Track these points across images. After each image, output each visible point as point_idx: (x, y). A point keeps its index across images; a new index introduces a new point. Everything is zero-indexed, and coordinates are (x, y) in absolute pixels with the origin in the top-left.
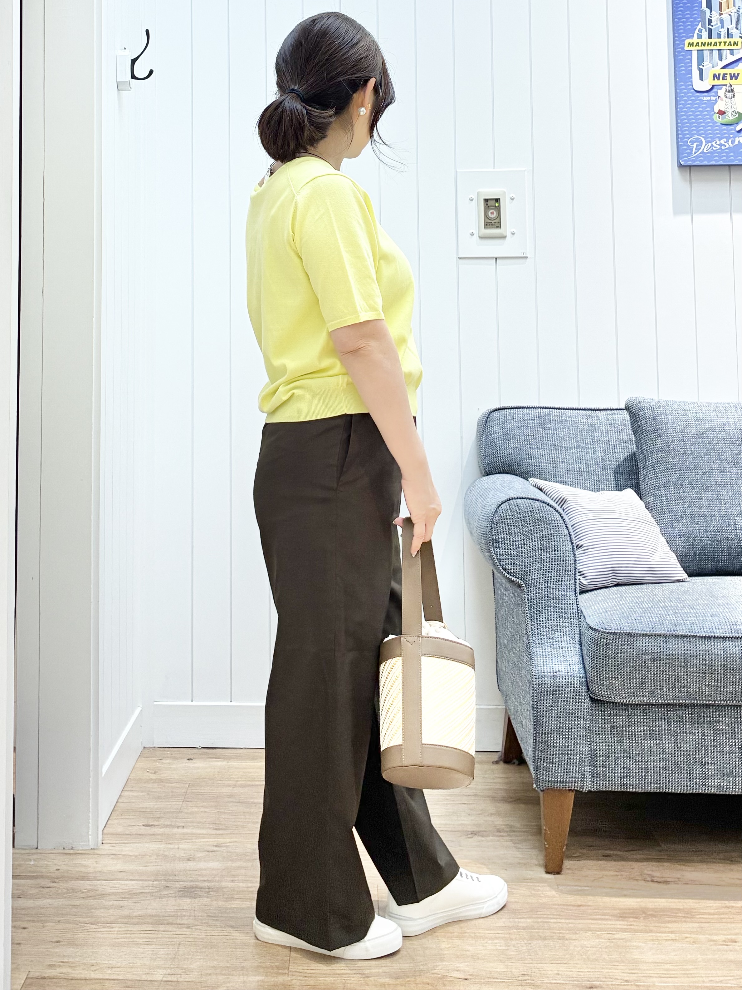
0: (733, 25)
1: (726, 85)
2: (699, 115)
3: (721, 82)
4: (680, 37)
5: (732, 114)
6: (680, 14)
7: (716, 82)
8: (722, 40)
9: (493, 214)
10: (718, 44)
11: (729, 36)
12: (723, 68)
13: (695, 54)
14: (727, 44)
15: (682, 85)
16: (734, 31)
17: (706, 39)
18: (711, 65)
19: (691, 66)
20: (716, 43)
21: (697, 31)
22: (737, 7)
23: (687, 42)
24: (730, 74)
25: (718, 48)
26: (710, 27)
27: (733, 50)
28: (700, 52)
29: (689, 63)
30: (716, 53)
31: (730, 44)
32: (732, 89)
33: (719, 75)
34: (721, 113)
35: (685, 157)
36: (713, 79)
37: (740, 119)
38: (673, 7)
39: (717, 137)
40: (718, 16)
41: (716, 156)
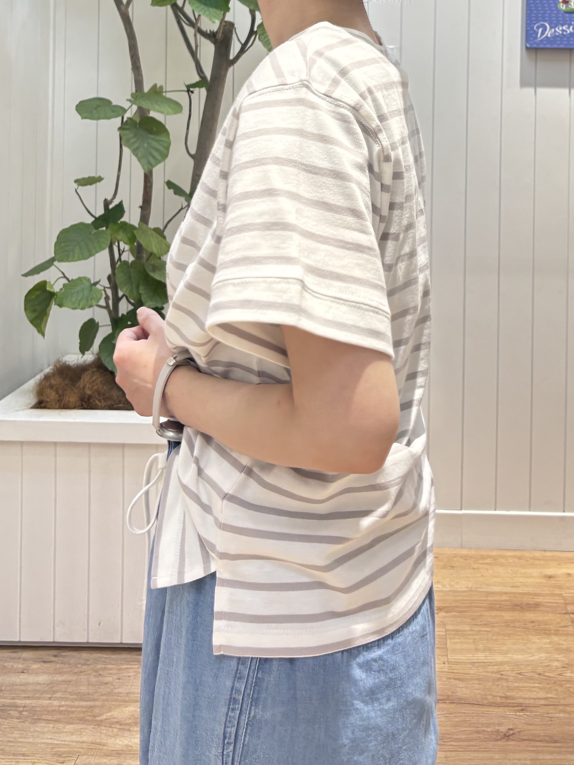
2: (545, 3)
35: (532, 40)
39: (560, 24)
41: (558, 41)
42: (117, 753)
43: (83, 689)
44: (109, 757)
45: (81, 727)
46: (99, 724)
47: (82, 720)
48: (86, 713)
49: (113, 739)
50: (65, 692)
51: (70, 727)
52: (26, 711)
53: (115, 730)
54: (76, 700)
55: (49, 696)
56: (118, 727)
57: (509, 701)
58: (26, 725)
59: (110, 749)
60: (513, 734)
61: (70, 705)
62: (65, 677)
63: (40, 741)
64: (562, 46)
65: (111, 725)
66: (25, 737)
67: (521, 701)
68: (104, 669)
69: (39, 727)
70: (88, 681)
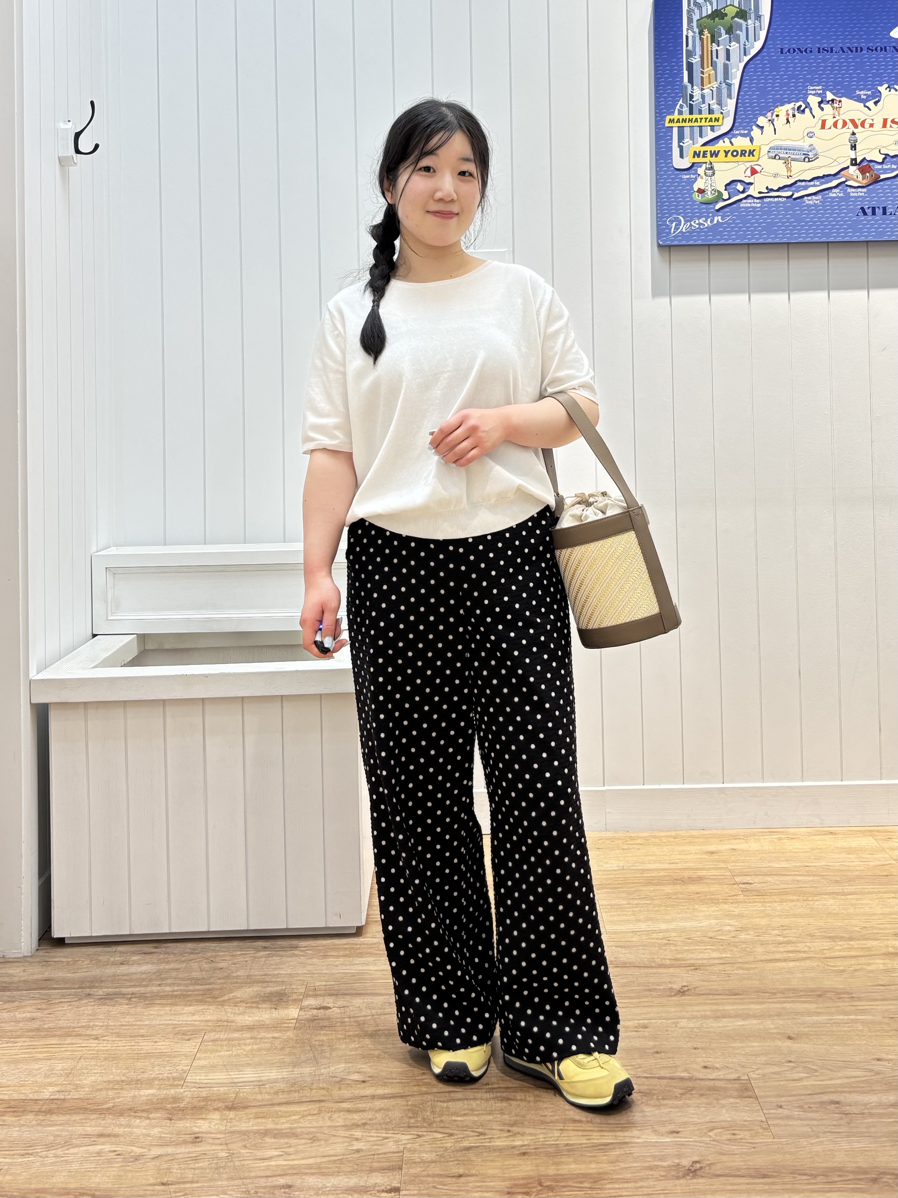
0: (714, 101)
1: (706, 163)
2: (678, 194)
4: (661, 114)
5: (711, 193)
7: (696, 160)
8: (703, 116)
10: (699, 120)
11: (711, 111)
13: (675, 131)
14: (708, 120)
15: (662, 163)
16: (715, 107)
17: (686, 116)
18: (691, 142)
20: (697, 119)
21: (678, 107)
22: (719, 82)
23: (668, 118)
24: (711, 151)
25: (699, 124)
26: (691, 102)
27: (713, 126)
28: (681, 129)
30: (696, 130)
31: (711, 120)
32: (711, 167)
33: (700, 152)
34: (701, 191)
35: (664, 237)
36: (694, 157)
37: (719, 197)
38: (655, 82)
39: (696, 216)
40: (700, 92)
41: (695, 236)
42: (249, 1028)
43: (195, 974)
44: (240, 1032)
45: (202, 1008)
46: (222, 1004)
47: (202, 1002)
48: (205, 996)
49: (241, 1016)
50: (175, 978)
51: (191, 1009)
52: (135, 997)
53: (241, 1008)
54: (191, 984)
55: (159, 983)
56: (244, 1005)
57: (679, 962)
58: (139, 1010)
59: (240, 1024)
60: (688, 990)
61: (184, 990)
62: (172, 966)
63: (158, 1023)
64: (699, 242)
65: (236, 1004)
66: (141, 1021)
67: (693, 962)
68: (216, 956)
69: (154, 1010)
70: (200, 967)
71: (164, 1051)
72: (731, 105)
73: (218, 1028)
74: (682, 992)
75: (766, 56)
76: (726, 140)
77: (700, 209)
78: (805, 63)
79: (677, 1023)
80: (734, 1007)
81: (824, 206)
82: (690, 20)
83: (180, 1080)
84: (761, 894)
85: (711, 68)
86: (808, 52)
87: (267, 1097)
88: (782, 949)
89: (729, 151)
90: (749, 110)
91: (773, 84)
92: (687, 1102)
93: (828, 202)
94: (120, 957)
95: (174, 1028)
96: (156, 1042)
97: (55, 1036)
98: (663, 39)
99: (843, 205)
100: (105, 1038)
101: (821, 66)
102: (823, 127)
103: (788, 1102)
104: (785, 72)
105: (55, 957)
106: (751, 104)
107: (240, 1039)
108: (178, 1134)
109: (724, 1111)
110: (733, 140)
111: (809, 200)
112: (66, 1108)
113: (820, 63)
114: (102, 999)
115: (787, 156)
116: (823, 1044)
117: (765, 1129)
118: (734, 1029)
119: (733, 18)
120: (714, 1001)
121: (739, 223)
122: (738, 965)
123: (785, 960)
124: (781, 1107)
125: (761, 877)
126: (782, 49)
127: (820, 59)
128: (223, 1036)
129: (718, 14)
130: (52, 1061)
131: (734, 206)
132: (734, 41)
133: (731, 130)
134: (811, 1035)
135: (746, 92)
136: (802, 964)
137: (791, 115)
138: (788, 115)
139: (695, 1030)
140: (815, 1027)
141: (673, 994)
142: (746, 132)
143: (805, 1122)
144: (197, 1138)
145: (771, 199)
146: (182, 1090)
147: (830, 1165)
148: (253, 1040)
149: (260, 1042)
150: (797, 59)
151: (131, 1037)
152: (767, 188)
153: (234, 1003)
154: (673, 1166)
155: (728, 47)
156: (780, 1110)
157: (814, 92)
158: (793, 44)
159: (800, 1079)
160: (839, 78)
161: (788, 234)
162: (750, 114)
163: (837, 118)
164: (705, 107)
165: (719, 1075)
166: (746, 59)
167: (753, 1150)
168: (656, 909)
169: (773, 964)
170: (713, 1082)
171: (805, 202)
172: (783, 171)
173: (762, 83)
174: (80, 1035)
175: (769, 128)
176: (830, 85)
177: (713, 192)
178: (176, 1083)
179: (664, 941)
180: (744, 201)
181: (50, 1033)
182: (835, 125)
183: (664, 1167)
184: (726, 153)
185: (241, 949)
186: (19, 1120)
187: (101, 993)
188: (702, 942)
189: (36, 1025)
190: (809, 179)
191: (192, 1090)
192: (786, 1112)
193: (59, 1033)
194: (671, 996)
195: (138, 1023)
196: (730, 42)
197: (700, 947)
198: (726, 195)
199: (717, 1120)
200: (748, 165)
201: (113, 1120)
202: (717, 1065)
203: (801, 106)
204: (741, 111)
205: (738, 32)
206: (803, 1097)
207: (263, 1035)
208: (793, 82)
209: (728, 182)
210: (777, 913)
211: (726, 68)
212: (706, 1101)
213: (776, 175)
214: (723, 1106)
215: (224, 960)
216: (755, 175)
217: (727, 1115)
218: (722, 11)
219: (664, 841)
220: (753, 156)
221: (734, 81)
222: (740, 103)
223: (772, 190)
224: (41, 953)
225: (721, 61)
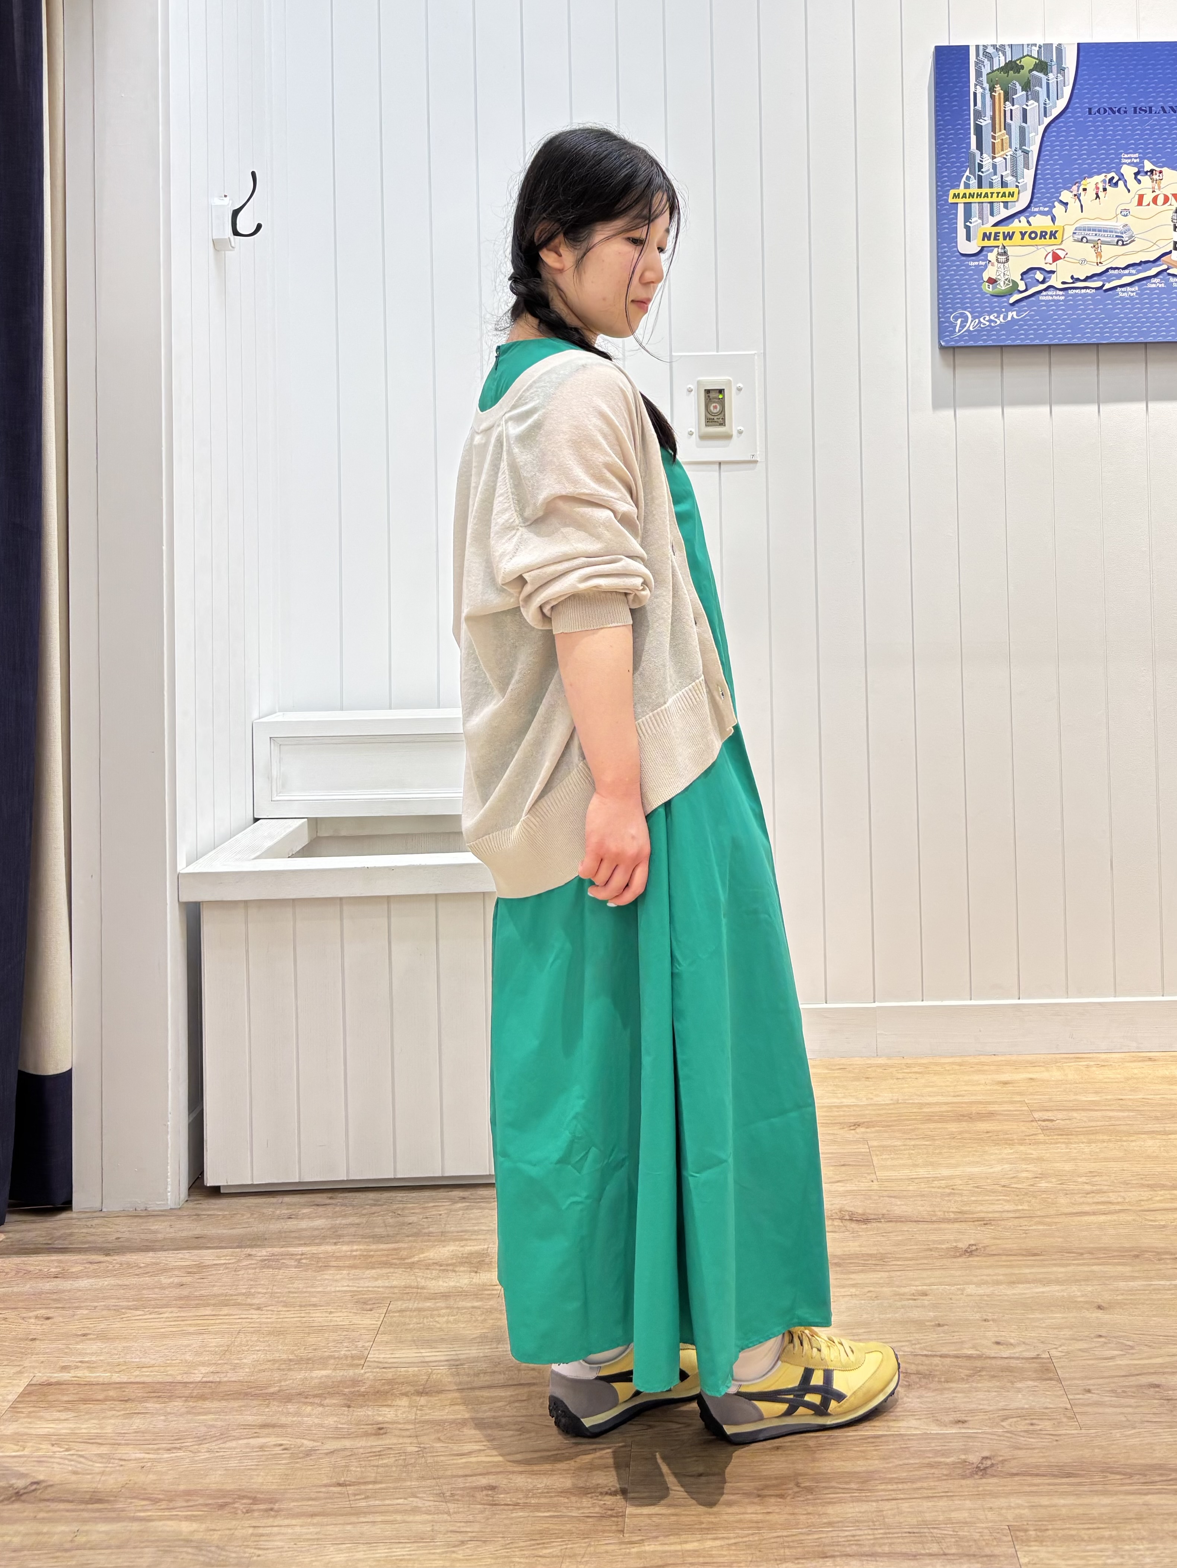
0: (1009, 172)
1: (998, 247)
2: (964, 284)
3: (992, 243)
5: (1005, 283)
6: (943, 158)
7: (986, 243)
8: (995, 190)
9: (715, 408)
10: (990, 195)
11: (1004, 184)
12: (996, 225)
13: (961, 208)
14: (1000, 195)
15: (945, 247)
16: (1009, 179)
17: (974, 190)
18: (980, 221)
19: (956, 223)
21: (964, 179)
22: (1013, 149)
23: (952, 192)
24: (1004, 233)
25: (990, 200)
26: (980, 173)
27: (1007, 202)
28: (968, 206)
29: (953, 219)
30: (987, 207)
31: (1004, 195)
32: (1005, 252)
33: (990, 233)
34: (992, 281)
35: (948, 336)
36: (983, 240)
37: (1014, 288)
38: (937, 149)
39: (987, 312)
40: (990, 160)
41: (984, 335)
42: (443, 1296)
43: (379, 1231)
44: (433, 1301)
45: (386, 1272)
46: (412, 1266)
47: (387, 1264)
48: (391, 1257)
49: (434, 1281)
50: (354, 1235)
51: (371, 1272)
52: (306, 1258)
53: (434, 1272)
54: (373, 1243)
55: (335, 1241)
56: (438, 1267)
57: (966, 1216)
58: (310, 1273)
59: (432, 1291)
60: (977, 1249)
61: (366, 1250)
62: (350, 1220)
63: (333, 1289)
64: (990, 343)
65: (428, 1267)
66: (312, 1287)
67: (982, 1215)
68: (403, 1209)
69: (328, 1274)
70: (384, 1222)
71: (341, 1323)
72: (1029, 176)
73: (405, 1297)
74: (969, 1252)
75: (1070, 117)
76: (1023, 219)
77: (991, 303)
78: (1119, 126)
79: (963, 1290)
80: (1033, 1270)
81: (1142, 300)
82: (979, 74)
83: (359, 1360)
84: (1066, 1133)
85: (1003, 131)
86: (1122, 112)
87: (466, 1379)
88: (1090, 1200)
89: (1026, 232)
90: (1050, 183)
91: (1079, 151)
92: (974, 1385)
93: (1146, 294)
94: (287, 1209)
95: (352, 1296)
96: (331, 1313)
97: (208, 1305)
98: (946, 96)
99: (1165, 298)
100: (269, 1308)
101: (1138, 130)
102: (1140, 203)
103: (1099, 1385)
104: (1095, 136)
105: (208, 1210)
106: (1053, 175)
107: (433, 1309)
108: (357, 1425)
109: (1020, 1396)
110: (1030, 219)
111: (1124, 292)
112: (222, 1392)
113: (1137, 125)
114: (265, 1260)
115: (1096, 238)
116: (1139, 1315)
117: (1070, 1418)
118: (1032, 1297)
119: (1030, 71)
120: (1008, 1263)
121: (1038, 320)
122: (1037, 1219)
123: (1094, 1213)
124: (1089, 1391)
125: (1065, 1113)
126: (1090, 109)
127: (1136, 120)
128: (411, 1305)
129: (1013, 67)
130: (205, 1336)
131: (1033, 299)
132: (1032, 99)
133: (1029, 206)
134: (1125, 1304)
135: (1045, 160)
136: (1115, 1217)
137: (1101, 189)
138: (1098, 188)
139: (985, 1298)
140: (1131, 1295)
141: (958, 1254)
142: (1046, 209)
143: (1118, 1410)
144: (380, 1429)
145: (1077, 291)
146: (362, 1371)
147: (1149, 1461)
148: (448, 1311)
149: (457, 1313)
150: (1108, 121)
151: (301, 1306)
152: (1072, 277)
153: (426, 1265)
154: (959, 1463)
155: (1025, 107)
156: (1090, 1395)
157: (1129, 161)
158: (1104, 102)
159: (1112, 1358)
160: (1160, 143)
161: (1097, 332)
162: (1051, 188)
163: (1157, 192)
164: (996, 179)
165: (1015, 1353)
166: (1047, 121)
167: (1055, 1443)
168: (937, 1151)
169: (1079, 1218)
170: (1007, 1361)
171: (1118, 294)
172: (1092, 256)
173: (1066, 150)
174: (239, 1304)
175: (1074, 205)
176: (1149, 153)
177: (1007, 282)
178: (355, 1362)
179: (948, 1191)
180: (1044, 293)
181: (203, 1302)
182: (1155, 200)
183: (947, 1464)
184: (1023, 235)
185: (434, 1200)
186: (165, 1407)
187: (265, 1254)
188: (994, 1192)
189: (185, 1292)
190: (1123, 266)
191: (375, 1370)
192: (1094, 1397)
193: (212, 1302)
194: (955, 1257)
195: (309, 1290)
196: (1027, 100)
197: (991, 1198)
198: (1022, 287)
199: (1010, 1407)
200: (1049, 249)
201: (278, 1406)
202: (1012, 1341)
203: (1113, 178)
204: (1041, 183)
205: (1037, 88)
206: (1116, 1380)
207: (462, 1304)
208: (1104, 149)
209: (1025, 270)
210: (1084, 1156)
211: (1022, 131)
212: (998, 1384)
213: (1083, 261)
214: (1019, 1390)
215: (413, 1213)
216: (1058, 262)
217: (1024, 1401)
218: (1018, 62)
219: (947, 1069)
220: (1055, 238)
221: (1031, 148)
222: (1040, 174)
223: (1078, 280)
224: (191, 1205)
225: (1015, 124)
